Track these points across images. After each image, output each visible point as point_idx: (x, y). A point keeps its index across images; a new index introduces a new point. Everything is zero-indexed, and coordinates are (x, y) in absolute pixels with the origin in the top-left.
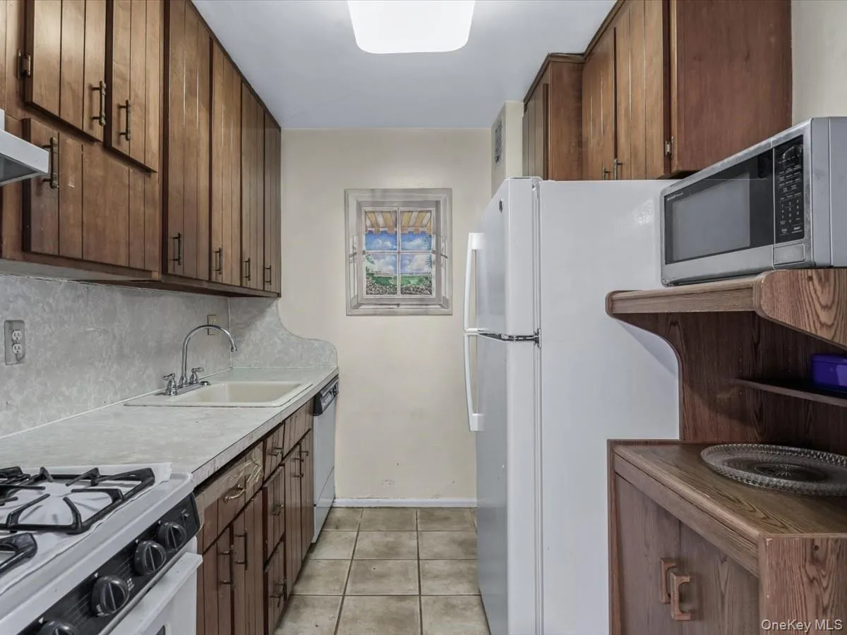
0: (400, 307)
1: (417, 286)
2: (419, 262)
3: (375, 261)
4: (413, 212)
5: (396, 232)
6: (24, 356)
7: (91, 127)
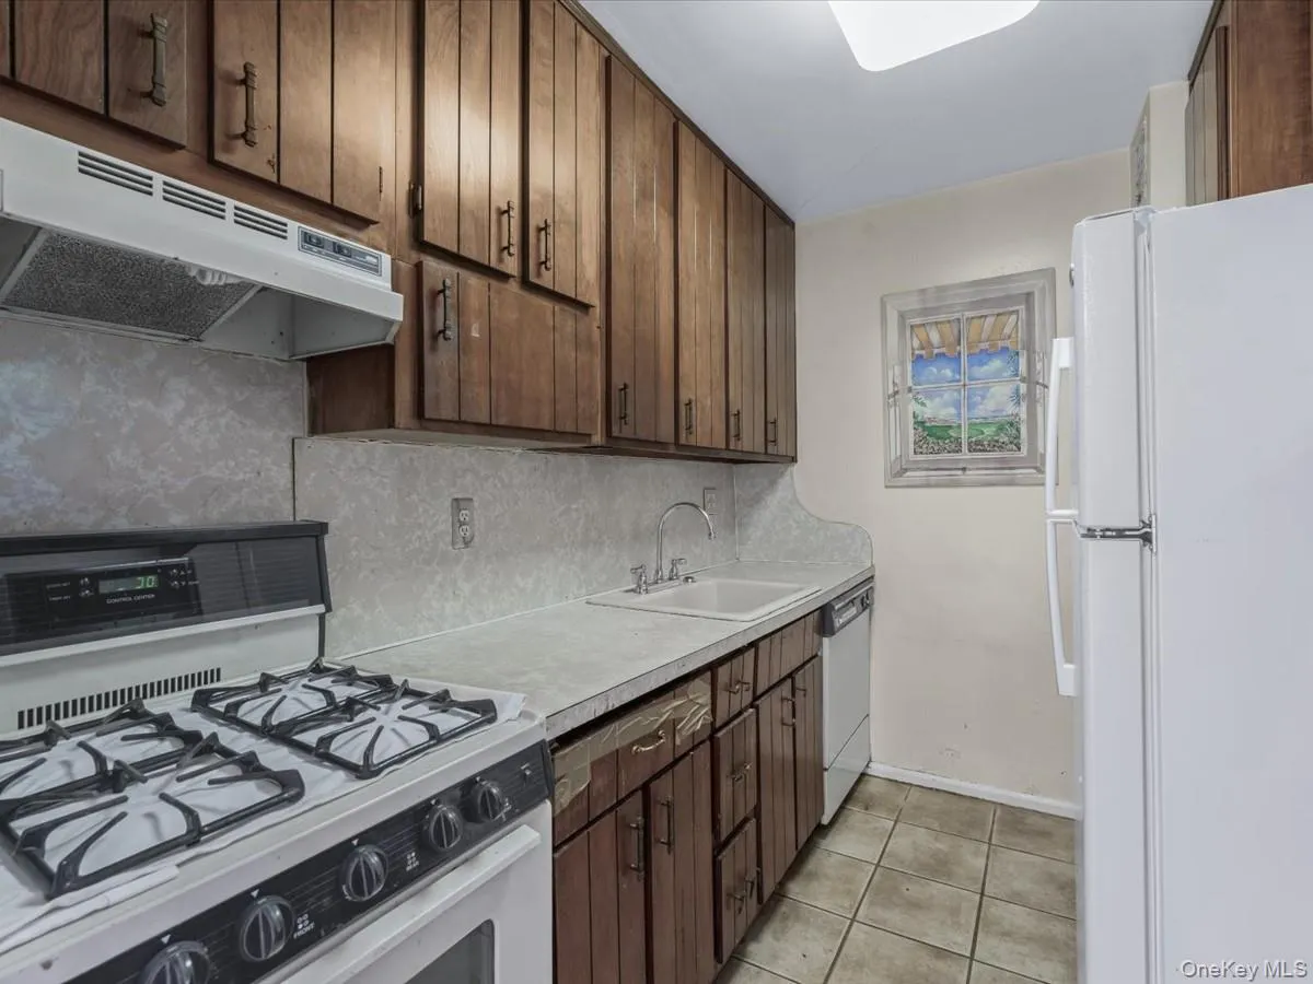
0: (968, 472)
1: (996, 438)
2: (998, 398)
3: (927, 402)
4: (986, 316)
5: (960, 353)
6: (472, 538)
7: (501, 260)
